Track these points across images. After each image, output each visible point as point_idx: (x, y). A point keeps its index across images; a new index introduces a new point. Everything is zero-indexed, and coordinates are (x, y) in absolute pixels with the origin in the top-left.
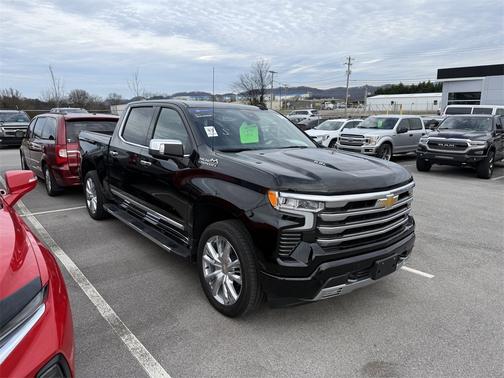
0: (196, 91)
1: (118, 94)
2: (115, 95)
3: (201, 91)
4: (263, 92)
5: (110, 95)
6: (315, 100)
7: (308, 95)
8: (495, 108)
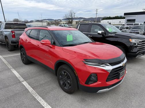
0: (49, 19)
1: (27, 20)
2: (26, 20)
3: (51, 19)
4: (72, 19)
5: (24, 20)
6: (85, 21)
7: (82, 20)
8: (140, 23)
